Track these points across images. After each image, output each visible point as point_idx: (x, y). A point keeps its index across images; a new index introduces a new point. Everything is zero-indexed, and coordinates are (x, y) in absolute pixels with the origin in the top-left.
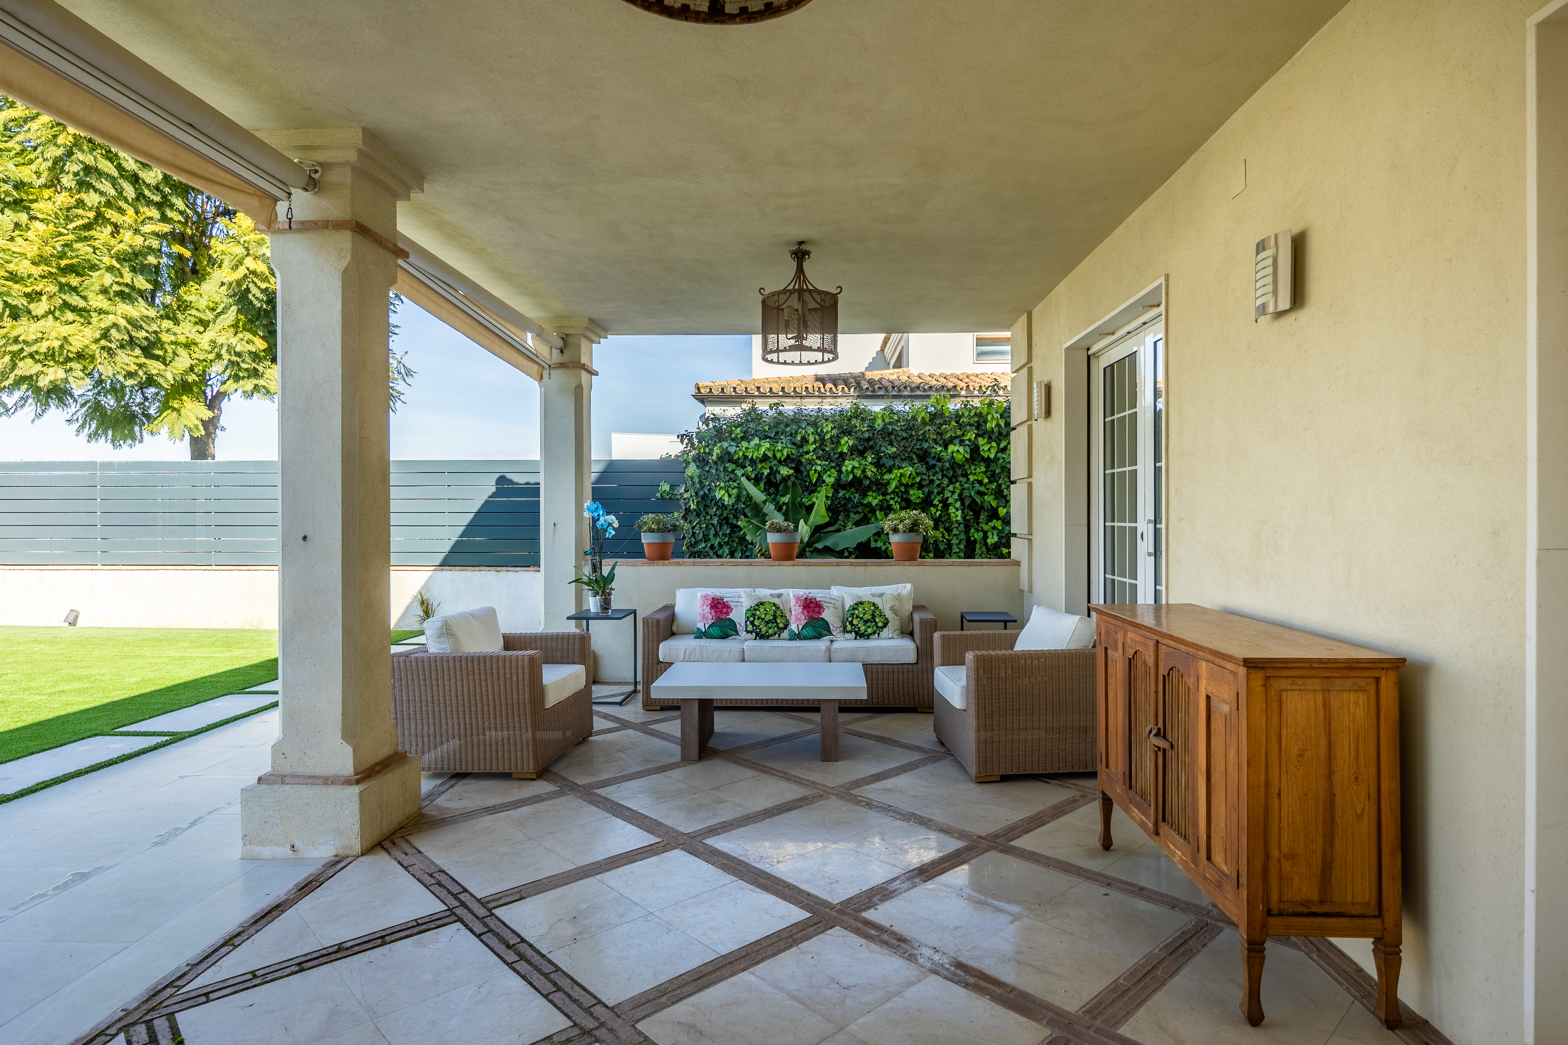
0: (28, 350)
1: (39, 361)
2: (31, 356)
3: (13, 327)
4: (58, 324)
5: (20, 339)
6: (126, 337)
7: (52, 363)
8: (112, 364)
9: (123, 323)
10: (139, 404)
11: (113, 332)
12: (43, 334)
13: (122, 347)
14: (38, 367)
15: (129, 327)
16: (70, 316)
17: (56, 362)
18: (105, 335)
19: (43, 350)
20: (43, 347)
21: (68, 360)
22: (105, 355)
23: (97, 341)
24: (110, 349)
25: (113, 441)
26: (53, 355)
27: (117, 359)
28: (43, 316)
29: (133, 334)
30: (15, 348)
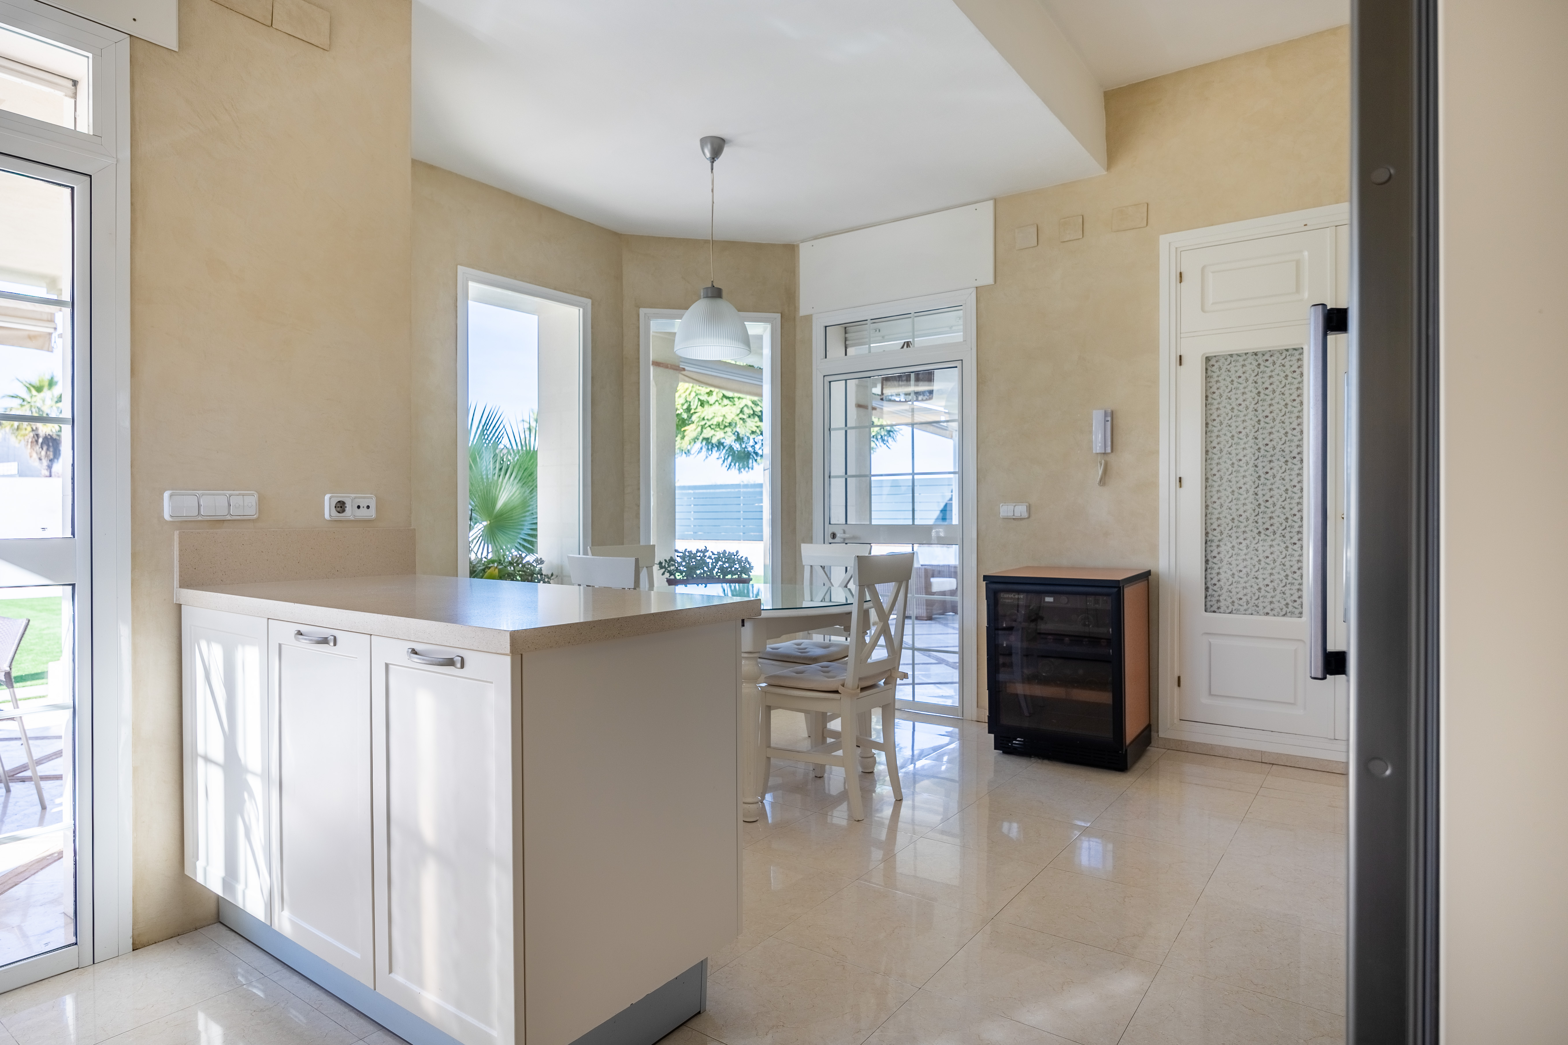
0: (709, 423)
1: (713, 429)
2: (710, 426)
3: (702, 412)
4: (720, 406)
5: (705, 418)
6: (752, 412)
7: (718, 429)
8: (745, 427)
9: (750, 404)
10: (752, 446)
11: (745, 409)
12: (715, 413)
13: (749, 417)
14: (713, 432)
15: (753, 406)
16: (726, 401)
17: (721, 429)
18: (742, 411)
19: (715, 423)
20: (714, 422)
21: (725, 427)
22: (741, 422)
23: (738, 415)
24: (744, 419)
25: (739, 469)
26: (719, 425)
27: (747, 424)
28: (714, 403)
29: (755, 409)
30: (703, 423)
